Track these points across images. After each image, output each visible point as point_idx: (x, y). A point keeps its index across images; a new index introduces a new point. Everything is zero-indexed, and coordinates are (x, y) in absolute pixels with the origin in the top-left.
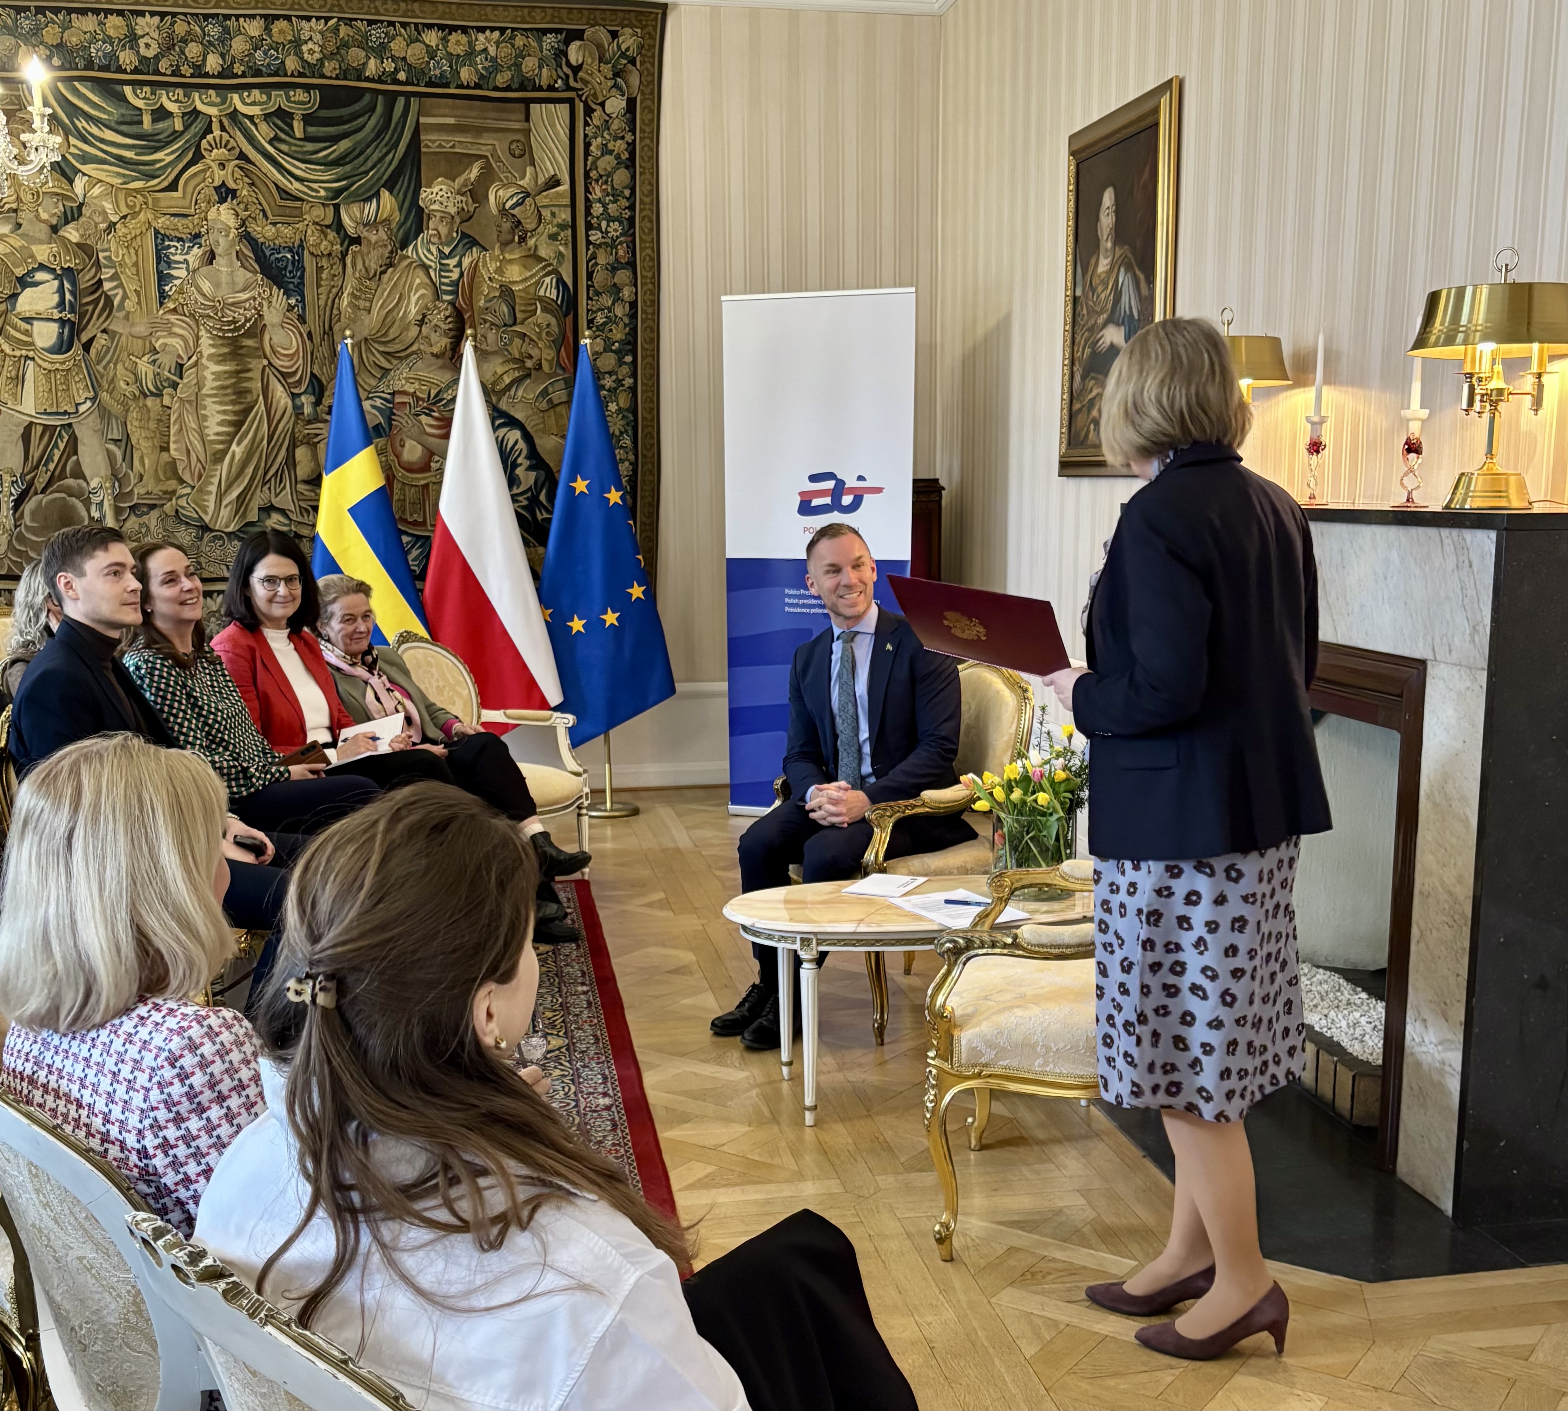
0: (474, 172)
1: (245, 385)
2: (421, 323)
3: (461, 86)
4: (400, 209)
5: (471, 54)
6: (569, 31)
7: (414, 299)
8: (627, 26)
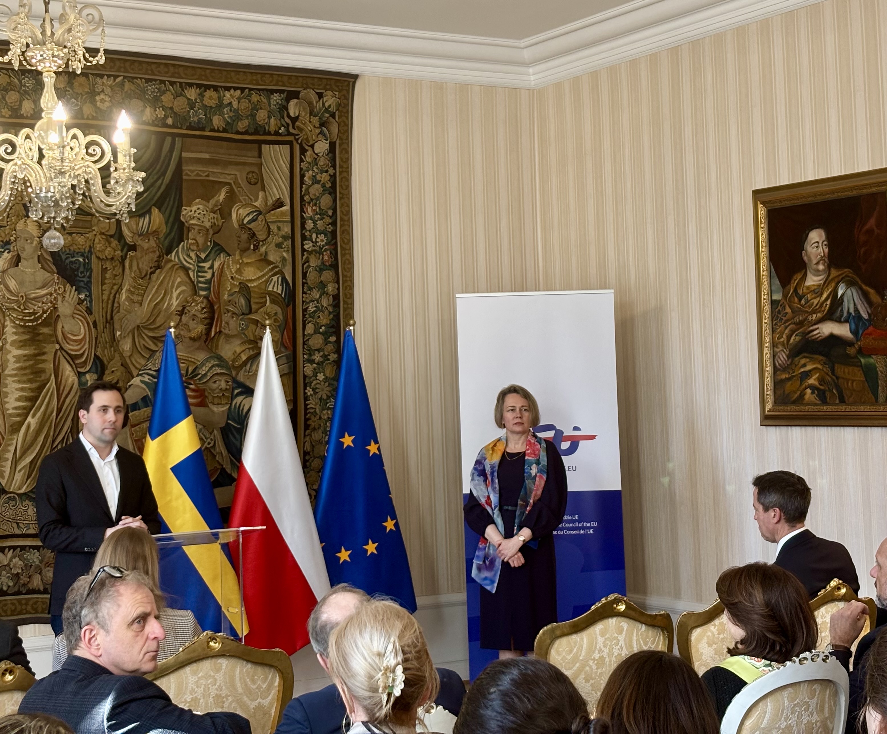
0: (222, 196)
1: (40, 366)
2: (182, 313)
3: (213, 130)
4: (167, 223)
5: (220, 106)
6: (288, 91)
7: (175, 295)
8: (329, 90)
